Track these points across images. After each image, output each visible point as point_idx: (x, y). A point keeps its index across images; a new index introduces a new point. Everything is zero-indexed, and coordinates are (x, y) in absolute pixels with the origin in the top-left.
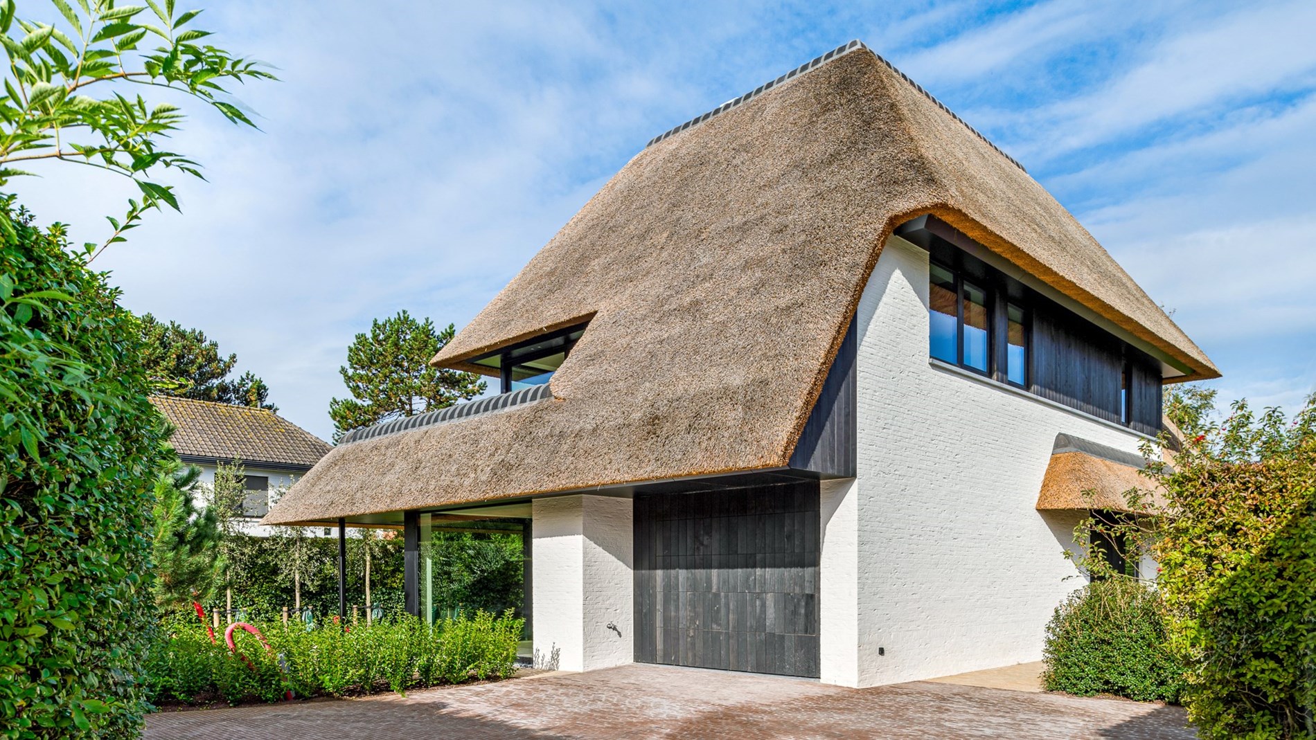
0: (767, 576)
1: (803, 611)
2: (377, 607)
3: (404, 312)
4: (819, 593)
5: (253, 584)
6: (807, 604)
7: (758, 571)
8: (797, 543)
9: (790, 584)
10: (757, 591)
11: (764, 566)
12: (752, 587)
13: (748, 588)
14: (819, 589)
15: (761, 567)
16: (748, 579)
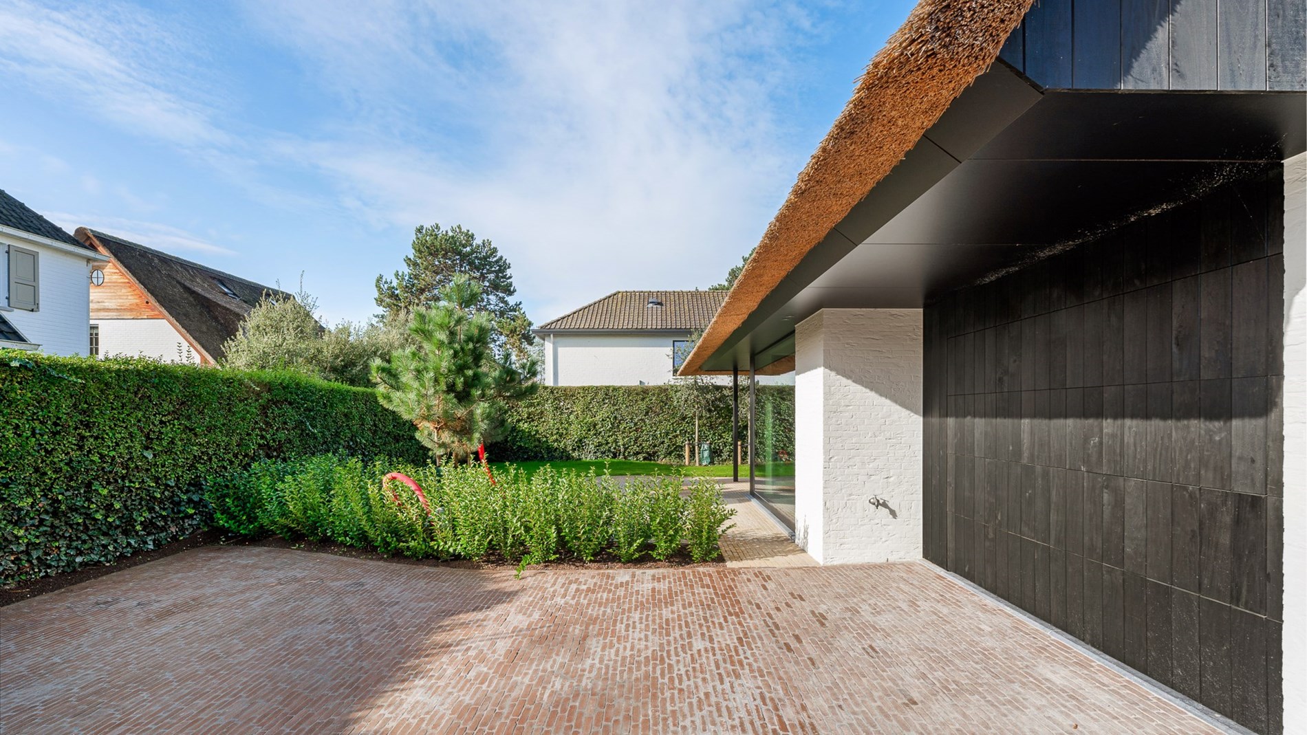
0: (1129, 439)
1: (1225, 539)
4: (1280, 495)
6: (1238, 521)
7: (1108, 425)
8: (1206, 353)
9: (1187, 463)
10: (1105, 470)
11: (1119, 414)
12: (1094, 459)
13: (1087, 461)
14: (1279, 485)
15: (1115, 417)
16: (1086, 440)
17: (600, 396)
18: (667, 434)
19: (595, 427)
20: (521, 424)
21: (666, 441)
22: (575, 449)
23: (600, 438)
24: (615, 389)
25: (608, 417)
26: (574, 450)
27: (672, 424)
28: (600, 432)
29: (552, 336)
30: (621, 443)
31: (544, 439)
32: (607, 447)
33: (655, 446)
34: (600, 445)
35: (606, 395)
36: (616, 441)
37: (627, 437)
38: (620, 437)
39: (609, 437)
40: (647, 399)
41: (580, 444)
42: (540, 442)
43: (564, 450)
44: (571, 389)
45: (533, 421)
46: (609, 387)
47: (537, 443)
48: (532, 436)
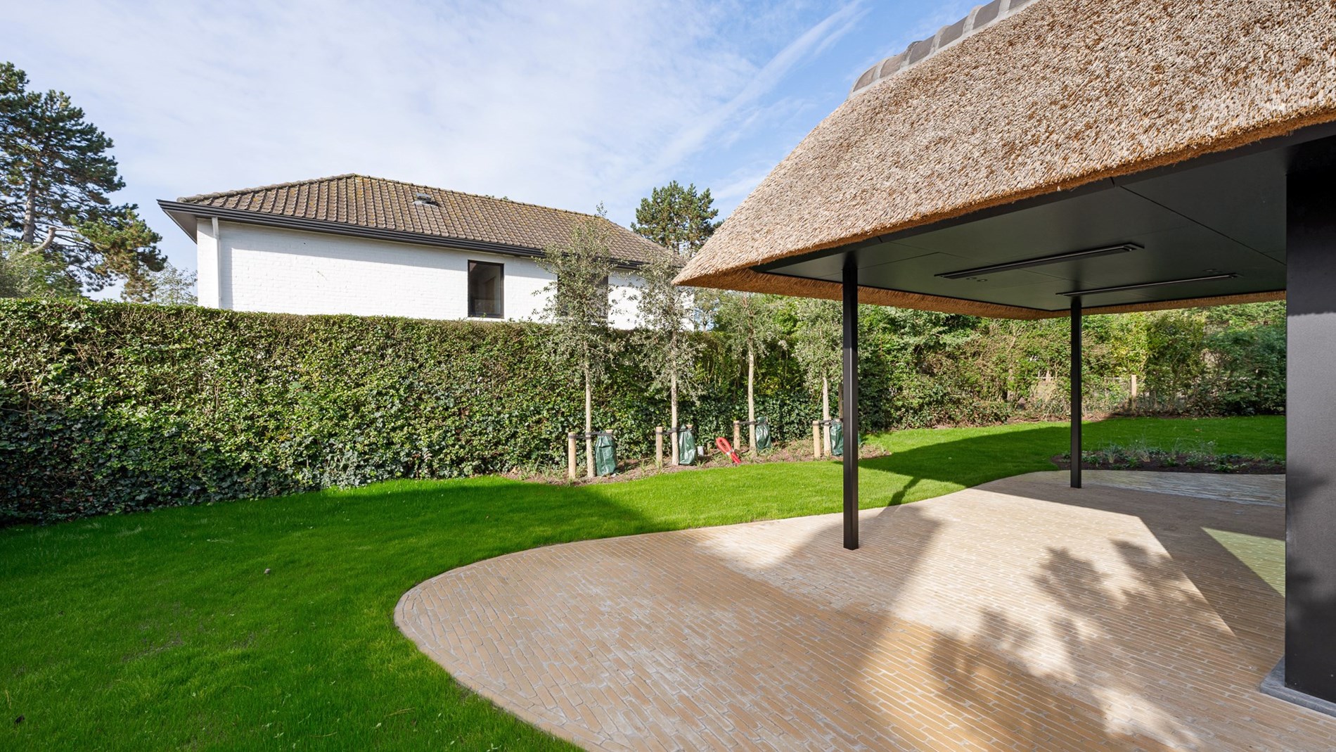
2: (762, 422)
3: (674, 182)
5: (615, 393)
17: (372, 340)
18: (523, 418)
19: (357, 410)
20: (124, 409)
21: (521, 430)
22: (303, 463)
23: (373, 433)
24: (409, 325)
25: (392, 387)
26: (299, 465)
27: (532, 398)
28: (373, 421)
29: (215, 222)
30: (423, 443)
31: (208, 446)
32: (389, 454)
33: (496, 444)
34: (373, 448)
35: (388, 337)
36: (410, 438)
37: (438, 427)
38: (422, 430)
39: (394, 429)
40: (483, 350)
41: (314, 454)
42: (192, 453)
43: (273, 468)
44: (291, 320)
45: (168, 399)
46: (394, 319)
47: (183, 457)
48: (163, 440)
